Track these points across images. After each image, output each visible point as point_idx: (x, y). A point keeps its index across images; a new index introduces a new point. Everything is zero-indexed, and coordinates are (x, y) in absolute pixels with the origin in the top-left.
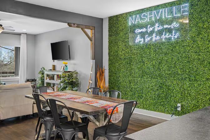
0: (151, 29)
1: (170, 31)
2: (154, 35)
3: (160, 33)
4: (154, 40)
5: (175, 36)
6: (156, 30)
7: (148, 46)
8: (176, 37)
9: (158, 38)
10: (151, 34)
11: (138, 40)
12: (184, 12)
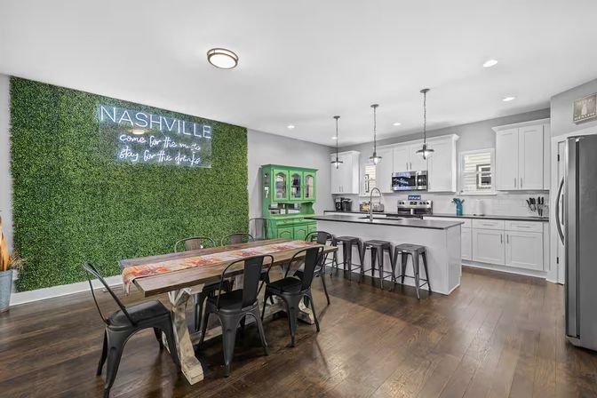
0: (157, 143)
1: (187, 153)
2: (162, 153)
3: (172, 152)
4: (161, 160)
5: (195, 162)
6: (165, 146)
7: (147, 168)
8: (197, 162)
9: (169, 159)
10: (156, 149)
11: (125, 154)
12: (206, 134)
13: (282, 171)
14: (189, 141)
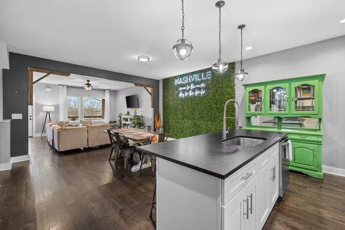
0: (189, 88)
1: (200, 89)
2: (191, 91)
3: (194, 90)
4: (190, 95)
5: (203, 92)
6: (192, 88)
7: (187, 99)
8: (203, 93)
9: (193, 93)
10: (188, 91)
11: (181, 95)
12: (208, 76)
13: (257, 88)
14: (200, 83)
